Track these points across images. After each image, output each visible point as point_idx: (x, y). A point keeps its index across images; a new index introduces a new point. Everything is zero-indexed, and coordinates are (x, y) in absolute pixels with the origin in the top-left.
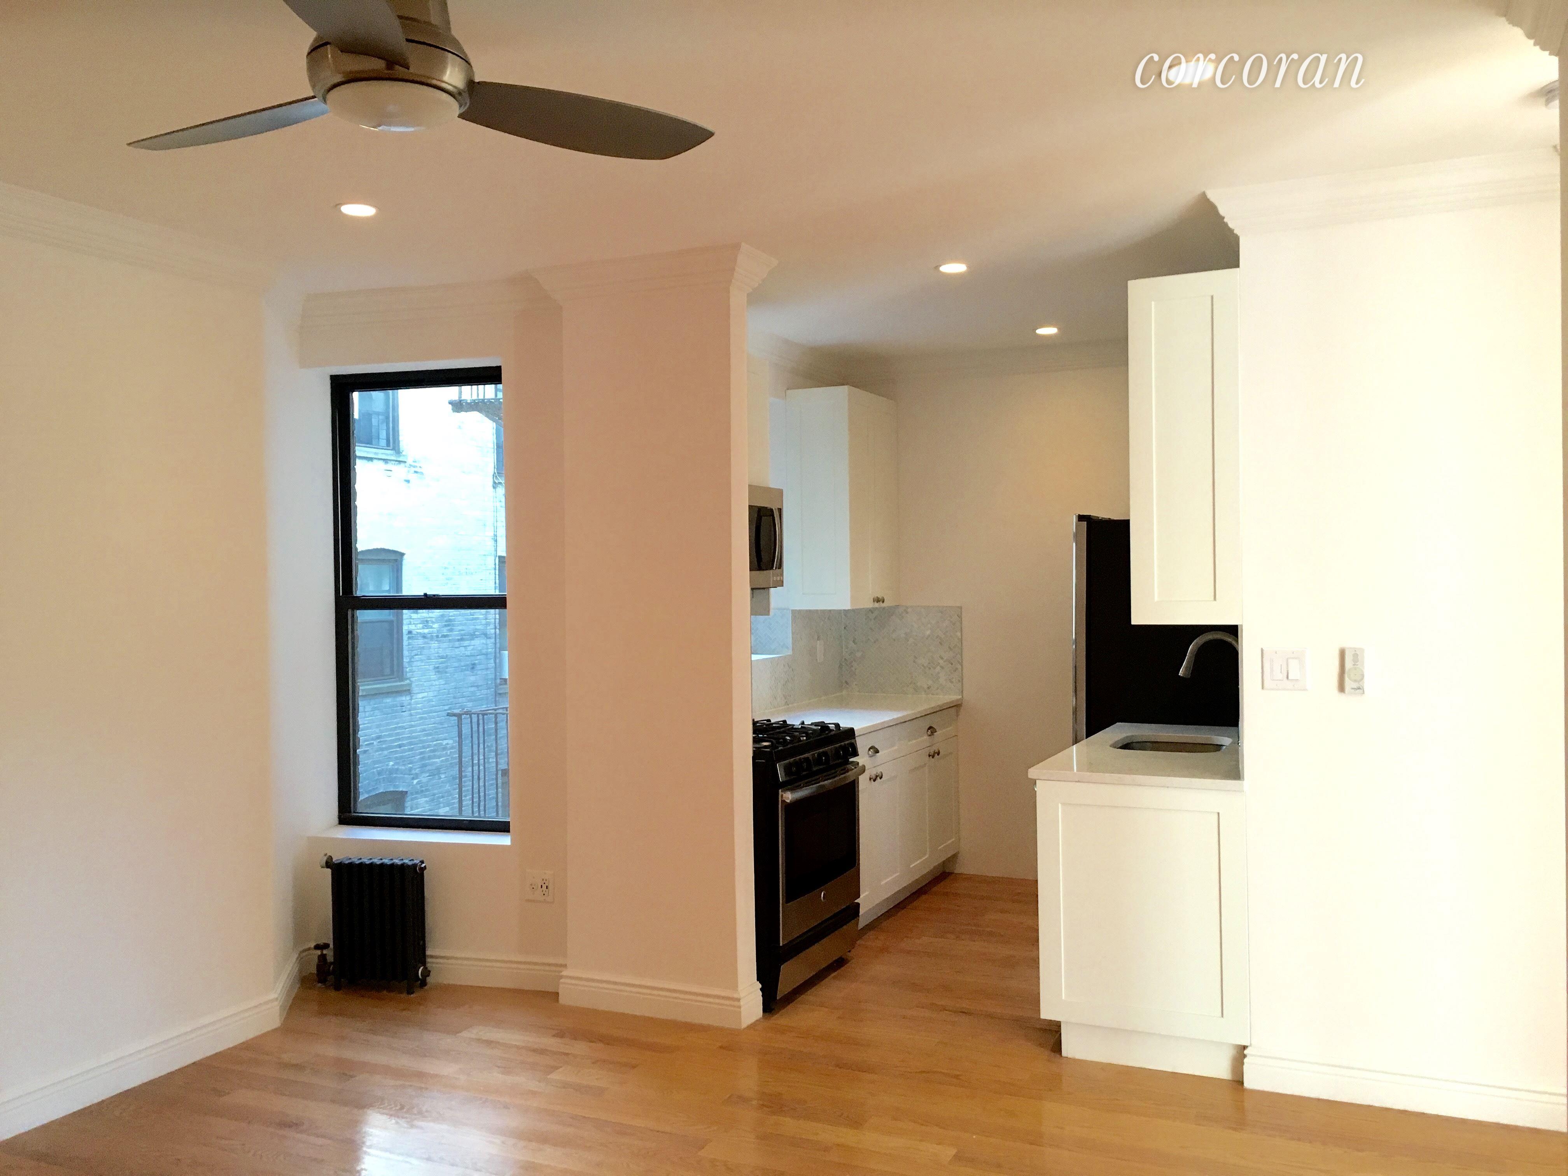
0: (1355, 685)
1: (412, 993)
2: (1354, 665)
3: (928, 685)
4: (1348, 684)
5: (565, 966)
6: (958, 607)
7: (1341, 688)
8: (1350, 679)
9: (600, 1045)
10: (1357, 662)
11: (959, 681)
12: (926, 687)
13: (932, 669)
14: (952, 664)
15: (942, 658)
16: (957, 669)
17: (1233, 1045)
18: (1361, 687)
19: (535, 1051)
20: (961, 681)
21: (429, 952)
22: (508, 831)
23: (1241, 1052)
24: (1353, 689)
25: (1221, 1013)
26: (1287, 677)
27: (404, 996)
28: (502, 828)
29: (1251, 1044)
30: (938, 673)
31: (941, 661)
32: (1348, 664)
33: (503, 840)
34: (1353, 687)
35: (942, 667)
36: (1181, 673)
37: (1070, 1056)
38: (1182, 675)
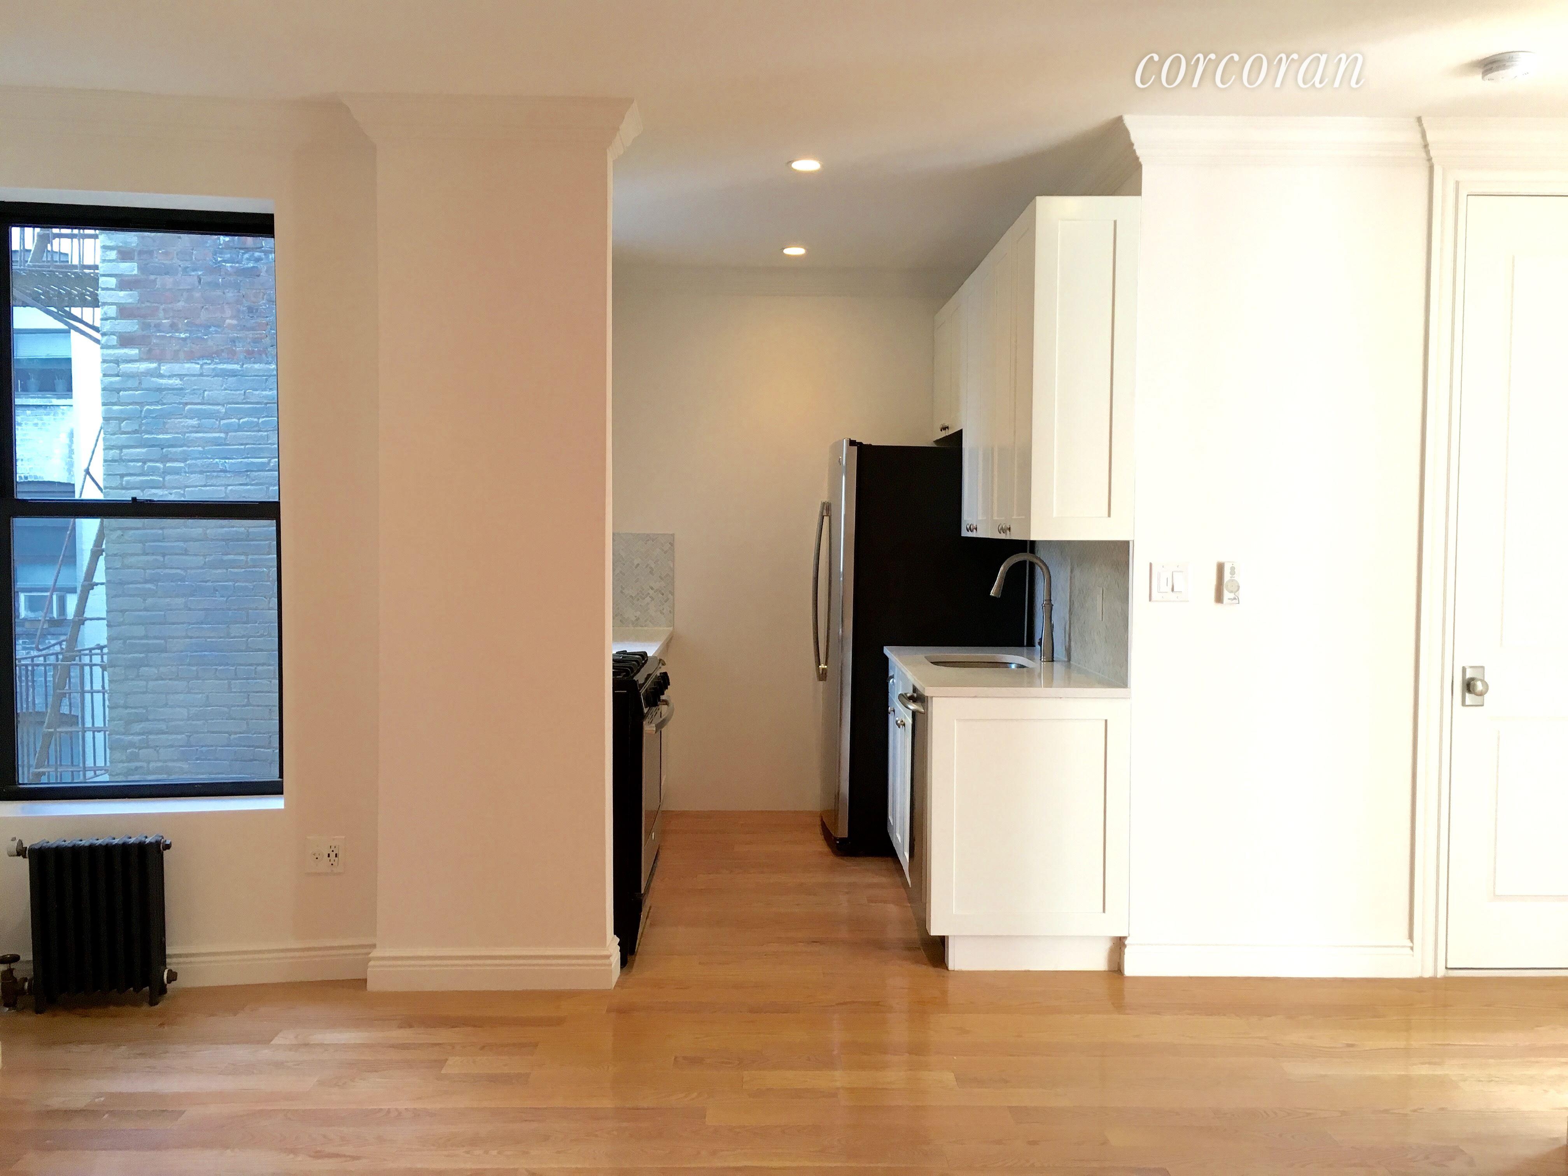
0: (1232, 596)
1: (157, 1004)
2: (1231, 577)
3: (636, 617)
4: (1227, 595)
5: (374, 946)
6: (671, 535)
7: (1219, 598)
8: (1226, 590)
9: (469, 1029)
10: (1234, 574)
11: (670, 612)
12: (634, 619)
13: (640, 599)
14: (663, 595)
15: (652, 588)
16: (668, 599)
17: (1110, 937)
18: (1237, 598)
19: (393, 1046)
20: (672, 612)
21: (169, 951)
22: (282, 793)
23: (1119, 944)
24: (1229, 599)
25: (1102, 909)
26: (1173, 590)
27: (146, 1008)
28: (274, 789)
29: (1129, 934)
30: (648, 604)
31: (651, 592)
32: (1227, 576)
33: (275, 803)
34: (1230, 598)
35: (653, 599)
36: (992, 593)
37: (956, 969)
38: (993, 595)
